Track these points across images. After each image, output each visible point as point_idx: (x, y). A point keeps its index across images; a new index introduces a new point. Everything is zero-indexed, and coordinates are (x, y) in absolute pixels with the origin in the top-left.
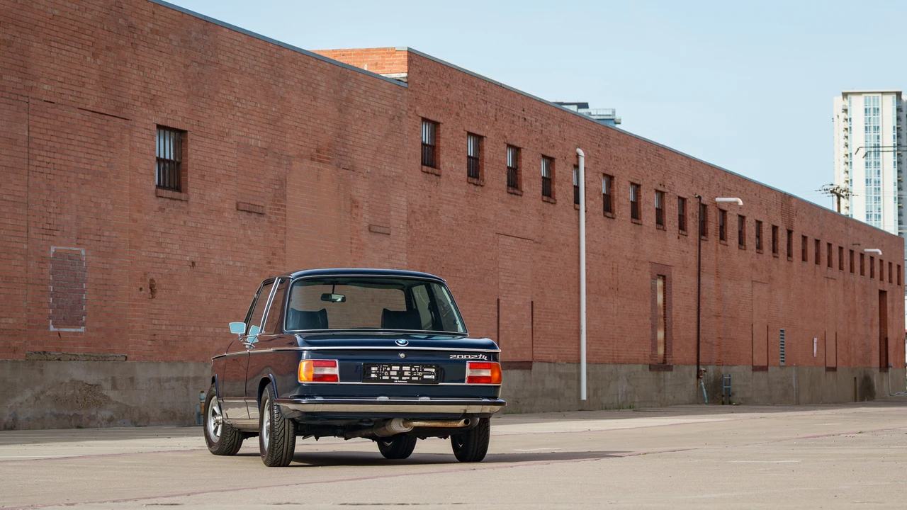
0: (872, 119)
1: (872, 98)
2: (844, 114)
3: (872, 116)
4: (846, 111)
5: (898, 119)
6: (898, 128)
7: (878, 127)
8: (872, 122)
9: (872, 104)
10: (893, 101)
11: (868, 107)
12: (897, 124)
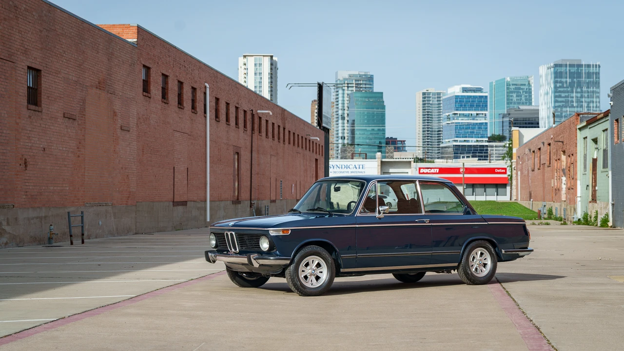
0: (258, 69)
1: (258, 58)
2: (244, 66)
3: (258, 67)
4: (245, 64)
5: (271, 69)
6: (271, 74)
7: (261, 73)
9: (258, 61)
10: (269, 60)
11: (256, 63)
12: (271, 72)
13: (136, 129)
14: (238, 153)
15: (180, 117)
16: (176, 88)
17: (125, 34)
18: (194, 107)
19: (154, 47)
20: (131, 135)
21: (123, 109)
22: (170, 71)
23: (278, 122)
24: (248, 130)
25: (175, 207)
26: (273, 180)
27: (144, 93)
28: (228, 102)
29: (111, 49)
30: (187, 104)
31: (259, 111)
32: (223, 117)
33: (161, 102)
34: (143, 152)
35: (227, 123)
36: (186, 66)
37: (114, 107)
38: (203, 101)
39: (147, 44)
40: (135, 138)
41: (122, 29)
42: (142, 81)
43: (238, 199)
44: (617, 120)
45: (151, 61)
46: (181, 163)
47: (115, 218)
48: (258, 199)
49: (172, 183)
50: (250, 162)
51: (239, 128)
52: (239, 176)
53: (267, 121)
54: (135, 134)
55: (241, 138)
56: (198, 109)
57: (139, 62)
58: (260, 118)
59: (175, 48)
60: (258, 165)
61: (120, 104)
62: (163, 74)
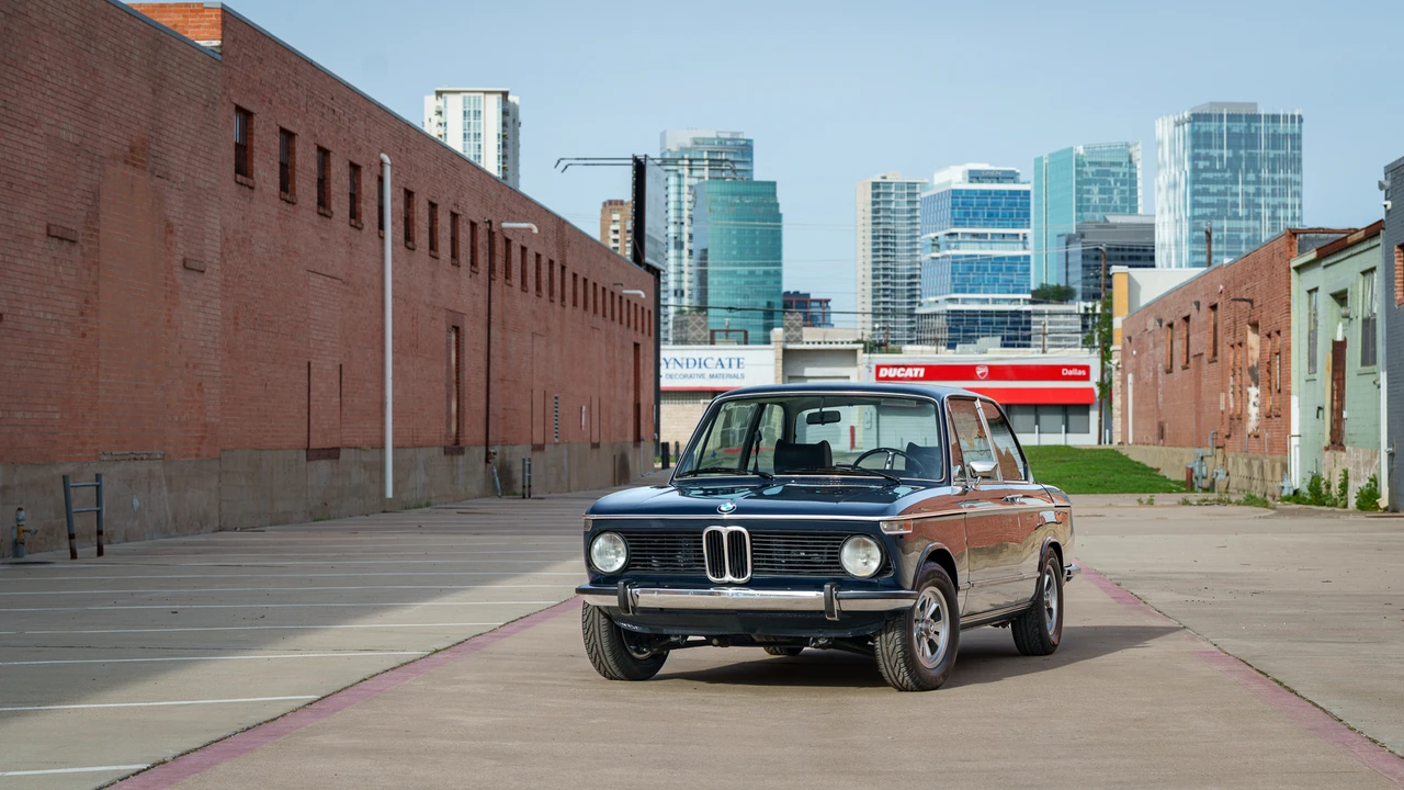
0: (472, 125)
1: (472, 98)
2: (438, 117)
3: (472, 121)
4: (440, 113)
5: (504, 124)
6: (504, 136)
7: (479, 134)
8: (472, 128)
9: (472, 106)
10: (498, 103)
11: (467, 109)
12: (503, 131)
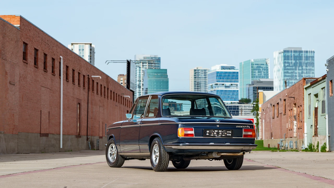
0: (81, 53)
1: (81, 46)
5: (90, 53)
6: (90, 56)
8: (81, 54)
9: (81, 47)
10: (89, 47)
11: (80, 49)
13: (18, 84)
14: (79, 104)
15: (45, 78)
16: (43, 58)
17: (12, 21)
18: (53, 72)
19: (30, 30)
20: (16, 88)
21: (11, 70)
22: (39, 46)
23: (104, 84)
24: (86, 89)
25: (41, 137)
26: (101, 123)
27: (24, 60)
28: (74, 69)
29: (5, 30)
30: (49, 69)
31: (92, 76)
32: (70, 79)
33: (34, 67)
34: (23, 99)
35: (73, 83)
36: (49, 44)
37: (6, 69)
38: (59, 67)
39: (26, 29)
40: (18, 90)
41: (10, 18)
42: (22, 52)
43: (79, 134)
44: (331, 81)
45: (28, 40)
46: (45, 108)
47: (5, 142)
48: (92, 135)
49: (40, 121)
50: (87, 110)
51: (80, 87)
52: (80, 119)
53: (97, 83)
54: (18, 87)
55: (82, 93)
56: (56, 73)
57: (21, 40)
58: (93, 81)
59: (42, 31)
60: (92, 112)
61: (9, 67)
62: (35, 49)
